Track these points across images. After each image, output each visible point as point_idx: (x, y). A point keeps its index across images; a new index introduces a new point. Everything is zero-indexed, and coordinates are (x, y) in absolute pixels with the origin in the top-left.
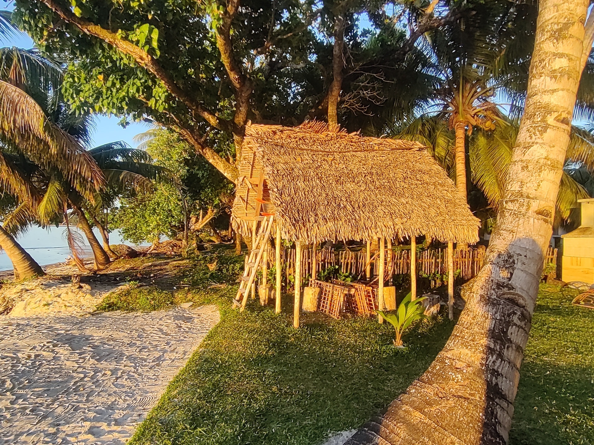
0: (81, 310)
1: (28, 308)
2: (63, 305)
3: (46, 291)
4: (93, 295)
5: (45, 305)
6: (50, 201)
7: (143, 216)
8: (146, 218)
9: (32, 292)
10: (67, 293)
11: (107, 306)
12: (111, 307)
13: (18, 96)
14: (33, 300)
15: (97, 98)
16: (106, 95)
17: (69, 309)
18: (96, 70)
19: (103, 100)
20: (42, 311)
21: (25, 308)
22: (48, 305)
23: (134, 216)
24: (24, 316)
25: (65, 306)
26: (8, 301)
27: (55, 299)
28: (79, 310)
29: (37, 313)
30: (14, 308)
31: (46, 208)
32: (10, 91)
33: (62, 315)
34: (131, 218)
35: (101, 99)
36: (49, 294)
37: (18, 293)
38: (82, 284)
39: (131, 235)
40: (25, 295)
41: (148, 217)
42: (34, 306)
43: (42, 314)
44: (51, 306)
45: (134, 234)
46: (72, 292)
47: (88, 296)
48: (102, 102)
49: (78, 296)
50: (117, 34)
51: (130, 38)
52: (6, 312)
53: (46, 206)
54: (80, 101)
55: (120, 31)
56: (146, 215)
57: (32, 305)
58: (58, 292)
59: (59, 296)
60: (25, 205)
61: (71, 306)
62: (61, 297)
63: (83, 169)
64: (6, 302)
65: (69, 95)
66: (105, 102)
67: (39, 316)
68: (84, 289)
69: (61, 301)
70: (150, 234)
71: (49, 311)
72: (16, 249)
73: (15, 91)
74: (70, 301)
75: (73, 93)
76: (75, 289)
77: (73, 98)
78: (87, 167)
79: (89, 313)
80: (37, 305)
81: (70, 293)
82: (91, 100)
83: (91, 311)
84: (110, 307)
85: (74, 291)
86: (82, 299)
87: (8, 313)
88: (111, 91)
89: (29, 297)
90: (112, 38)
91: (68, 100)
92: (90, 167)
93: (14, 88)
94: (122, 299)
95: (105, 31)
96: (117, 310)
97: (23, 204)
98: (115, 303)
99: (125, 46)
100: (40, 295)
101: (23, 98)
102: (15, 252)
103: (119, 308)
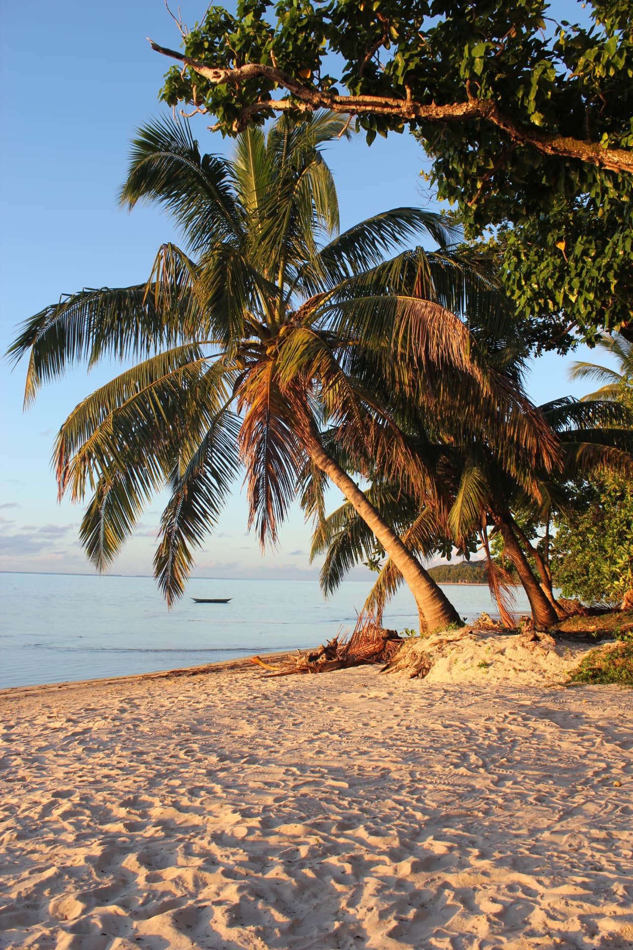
0: (544, 677)
1: (455, 670)
2: (511, 668)
3: (480, 643)
4: (560, 654)
5: (480, 666)
6: (467, 501)
7: (602, 549)
8: (606, 551)
9: (458, 643)
10: (515, 648)
11: (591, 673)
12: (596, 675)
13: (430, 312)
14: (461, 658)
15: (561, 279)
16: (576, 269)
17: (522, 674)
18: (552, 236)
19: (571, 280)
20: (478, 675)
21: (449, 670)
22: (486, 665)
23: (583, 548)
24: (450, 682)
25: (514, 669)
26: (422, 658)
27: (496, 657)
28: (540, 678)
29: (470, 679)
30: (432, 669)
31: (462, 514)
32: (418, 307)
33: (511, 683)
34: (579, 552)
35: (567, 279)
36: (485, 647)
37: (436, 644)
38: (539, 634)
39: (579, 586)
40: (447, 648)
41: (609, 550)
42: (464, 666)
43: (478, 680)
44: (491, 667)
45: (585, 583)
46: (523, 645)
47: (552, 655)
48: (569, 283)
49: (535, 653)
50: (602, 142)
51: (623, 144)
52: (420, 675)
53: (461, 510)
54: (533, 290)
55: (605, 136)
56: (606, 546)
57: (460, 663)
58: (499, 645)
59: (502, 652)
60: (428, 513)
61: (525, 671)
62: (506, 654)
63: (523, 433)
64: (418, 660)
65: (513, 284)
66: (576, 282)
67: (474, 682)
68: (543, 642)
69: (507, 662)
70: (618, 580)
71: (488, 676)
72: (423, 579)
73: (426, 306)
74: (522, 662)
75: (520, 278)
76: (527, 640)
77: (520, 287)
78: (529, 429)
79: (560, 684)
80: (468, 664)
81: (519, 648)
82: (551, 284)
83: (562, 680)
84: (594, 676)
85: (526, 644)
86: (541, 660)
87: (423, 676)
88: (584, 262)
89: (454, 651)
90: (592, 152)
91: (513, 293)
92: (535, 428)
93: (423, 302)
94: (617, 663)
95: (580, 143)
96: (608, 682)
97: (425, 512)
98: (604, 669)
99: (616, 159)
100: (470, 649)
101: (437, 314)
102: (420, 585)
103: (613, 680)
